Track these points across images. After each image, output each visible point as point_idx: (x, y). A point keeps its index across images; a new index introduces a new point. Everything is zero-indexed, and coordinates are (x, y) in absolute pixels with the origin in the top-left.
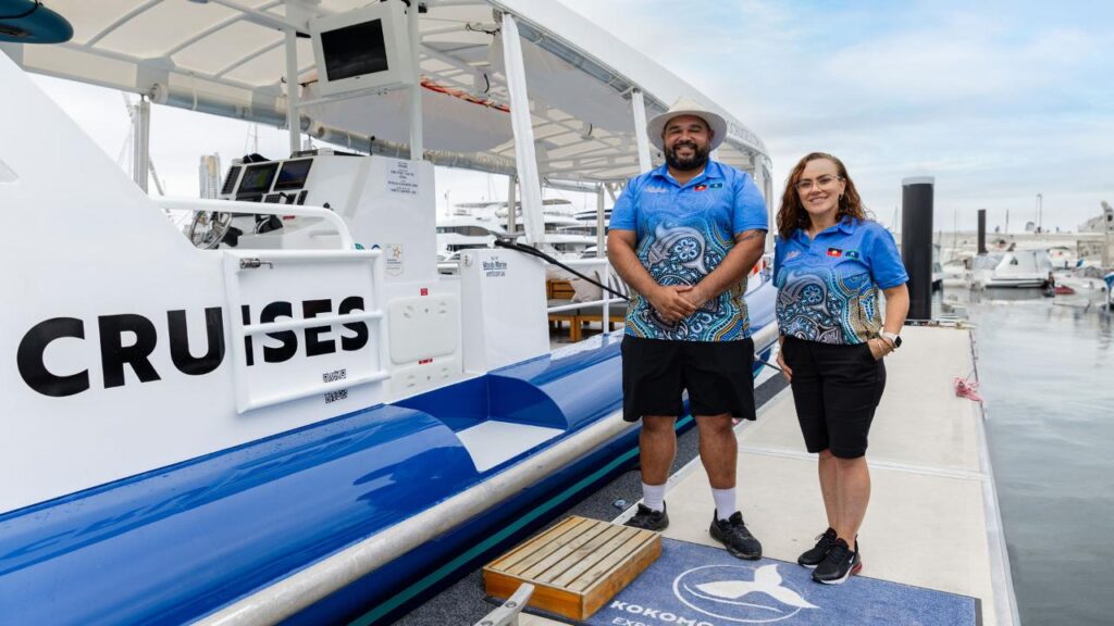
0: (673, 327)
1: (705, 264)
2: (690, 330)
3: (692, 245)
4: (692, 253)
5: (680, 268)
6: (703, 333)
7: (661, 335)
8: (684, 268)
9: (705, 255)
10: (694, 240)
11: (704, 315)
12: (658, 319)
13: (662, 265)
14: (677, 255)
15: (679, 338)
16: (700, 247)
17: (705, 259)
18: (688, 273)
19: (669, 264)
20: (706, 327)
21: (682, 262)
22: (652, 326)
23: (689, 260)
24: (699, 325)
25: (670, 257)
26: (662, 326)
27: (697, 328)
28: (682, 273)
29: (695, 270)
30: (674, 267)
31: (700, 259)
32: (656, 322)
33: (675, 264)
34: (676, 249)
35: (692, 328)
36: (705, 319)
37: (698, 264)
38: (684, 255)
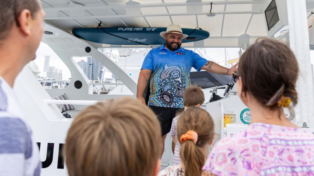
0: (170, 103)
1: (181, 79)
2: (176, 104)
3: (177, 73)
4: (178, 76)
5: (173, 80)
6: (180, 105)
7: (165, 106)
8: (175, 81)
9: (181, 76)
10: (178, 71)
11: (181, 98)
12: (164, 100)
13: (167, 80)
14: (173, 76)
15: (172, 107)
16: (180, 74)
17: (181, 78)
18: (176, 82)
19: (169, 79)
20: (181, 103)
21: (174, 78)
22: (162, 102)
23: (176, 78)
24: (179, 102)
25: (170, 76)
26: (166, 102)
27: (178, 103)
28: (174, 82)
29: (178, 81)
30: (171, 80)
31: (180, 78)
32: (163, 101)
33: (172, 79)
34: (172, 74)
35: (176, 103)
36: (181, 100)
37: (179, 79)
38: (175, 76)
